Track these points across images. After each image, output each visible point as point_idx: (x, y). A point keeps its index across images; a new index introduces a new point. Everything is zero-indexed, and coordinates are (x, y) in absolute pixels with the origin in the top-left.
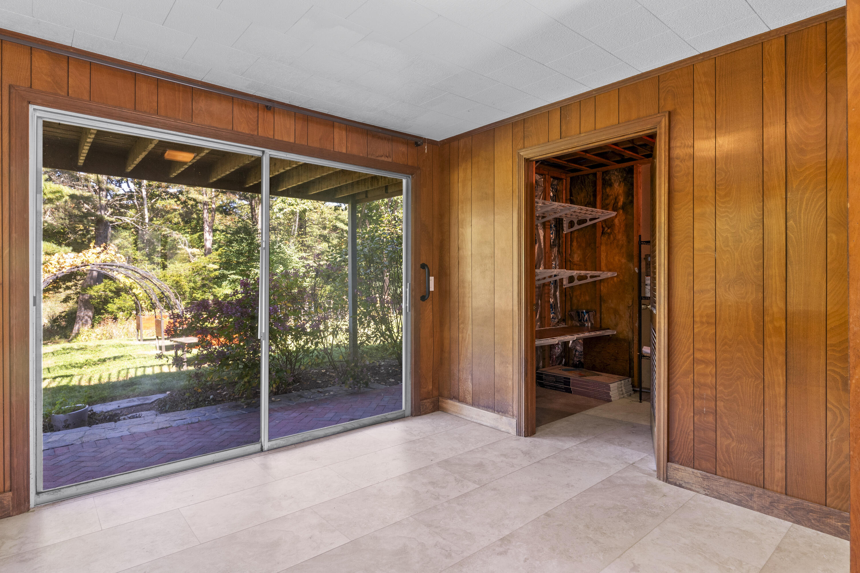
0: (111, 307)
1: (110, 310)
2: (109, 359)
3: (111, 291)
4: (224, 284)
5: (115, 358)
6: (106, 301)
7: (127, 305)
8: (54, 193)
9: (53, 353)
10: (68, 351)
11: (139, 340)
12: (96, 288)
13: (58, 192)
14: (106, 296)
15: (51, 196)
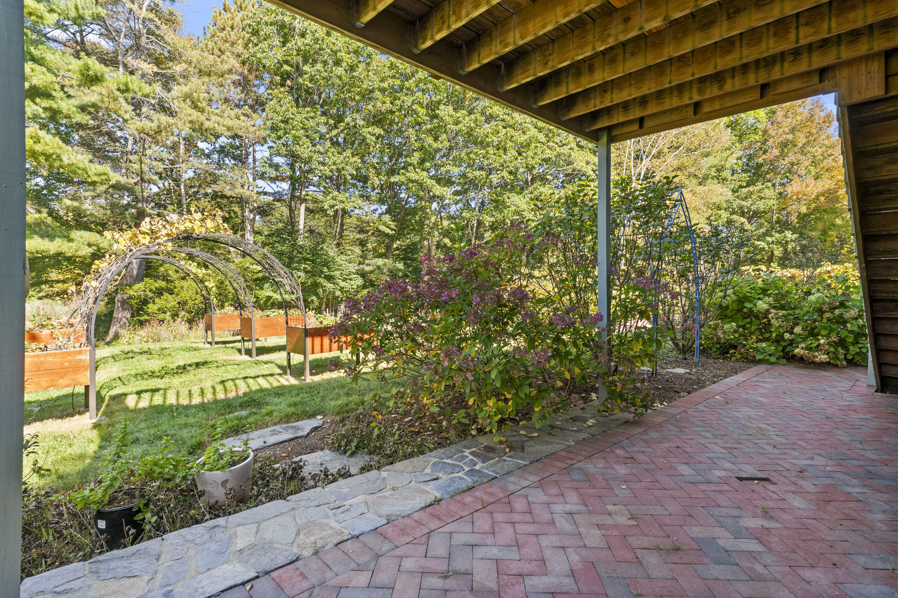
0: (152, 308)
1: (150, 310)
2: (190, 365)
3: (151, 290)
4: (266, 285)
5: (198, 365)
6: (145, 302)
7: (169, 306)
8: (100, 175)
9: (113, 357)
10: (131, 355)
11: (210, 343)
12: (137, 287)
13: (104, 174)
14: (146, 295)
15: (95, 178)
